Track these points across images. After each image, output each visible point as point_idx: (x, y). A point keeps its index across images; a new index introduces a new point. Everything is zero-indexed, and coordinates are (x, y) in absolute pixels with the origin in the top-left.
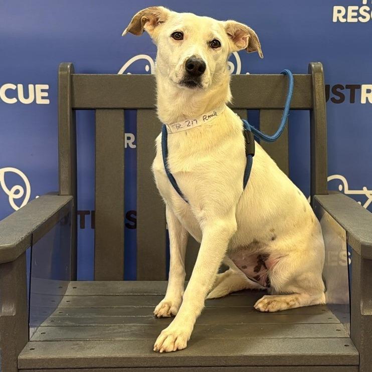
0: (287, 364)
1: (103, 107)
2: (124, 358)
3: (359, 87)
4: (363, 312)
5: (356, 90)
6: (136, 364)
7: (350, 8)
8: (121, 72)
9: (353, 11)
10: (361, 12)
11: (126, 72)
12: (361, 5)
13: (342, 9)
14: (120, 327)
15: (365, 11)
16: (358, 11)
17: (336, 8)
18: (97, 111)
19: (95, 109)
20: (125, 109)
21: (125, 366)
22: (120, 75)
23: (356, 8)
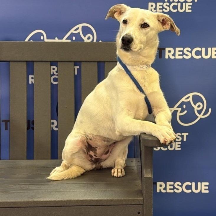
0: (104, 204)
1: (14, 60)
2: (12, 202)
3: (164, 49)
4: (145, 175)
5: (163, 51)
6: (19, 206)
7: (158, 4)
8: (27, 40)
9: (160, 6)
10: (165, 6)
11: (29, 40)
12: (164, 2)
13: (154, 4)
14: (15, 185)
15: (166, 5)
16: (162, 6)
17: (150, 4)
18: (11, 63)
19: (9, 62)
20: (27, 62)
21: (13, 206)
22: (26, 42)
23: (161, 4)
